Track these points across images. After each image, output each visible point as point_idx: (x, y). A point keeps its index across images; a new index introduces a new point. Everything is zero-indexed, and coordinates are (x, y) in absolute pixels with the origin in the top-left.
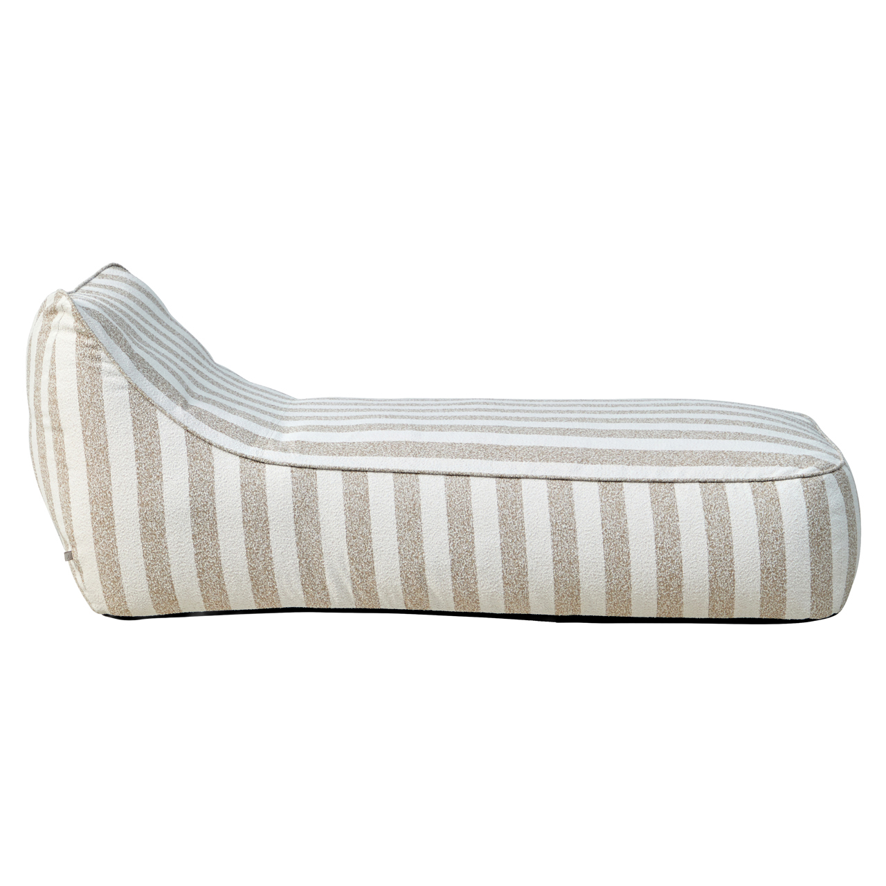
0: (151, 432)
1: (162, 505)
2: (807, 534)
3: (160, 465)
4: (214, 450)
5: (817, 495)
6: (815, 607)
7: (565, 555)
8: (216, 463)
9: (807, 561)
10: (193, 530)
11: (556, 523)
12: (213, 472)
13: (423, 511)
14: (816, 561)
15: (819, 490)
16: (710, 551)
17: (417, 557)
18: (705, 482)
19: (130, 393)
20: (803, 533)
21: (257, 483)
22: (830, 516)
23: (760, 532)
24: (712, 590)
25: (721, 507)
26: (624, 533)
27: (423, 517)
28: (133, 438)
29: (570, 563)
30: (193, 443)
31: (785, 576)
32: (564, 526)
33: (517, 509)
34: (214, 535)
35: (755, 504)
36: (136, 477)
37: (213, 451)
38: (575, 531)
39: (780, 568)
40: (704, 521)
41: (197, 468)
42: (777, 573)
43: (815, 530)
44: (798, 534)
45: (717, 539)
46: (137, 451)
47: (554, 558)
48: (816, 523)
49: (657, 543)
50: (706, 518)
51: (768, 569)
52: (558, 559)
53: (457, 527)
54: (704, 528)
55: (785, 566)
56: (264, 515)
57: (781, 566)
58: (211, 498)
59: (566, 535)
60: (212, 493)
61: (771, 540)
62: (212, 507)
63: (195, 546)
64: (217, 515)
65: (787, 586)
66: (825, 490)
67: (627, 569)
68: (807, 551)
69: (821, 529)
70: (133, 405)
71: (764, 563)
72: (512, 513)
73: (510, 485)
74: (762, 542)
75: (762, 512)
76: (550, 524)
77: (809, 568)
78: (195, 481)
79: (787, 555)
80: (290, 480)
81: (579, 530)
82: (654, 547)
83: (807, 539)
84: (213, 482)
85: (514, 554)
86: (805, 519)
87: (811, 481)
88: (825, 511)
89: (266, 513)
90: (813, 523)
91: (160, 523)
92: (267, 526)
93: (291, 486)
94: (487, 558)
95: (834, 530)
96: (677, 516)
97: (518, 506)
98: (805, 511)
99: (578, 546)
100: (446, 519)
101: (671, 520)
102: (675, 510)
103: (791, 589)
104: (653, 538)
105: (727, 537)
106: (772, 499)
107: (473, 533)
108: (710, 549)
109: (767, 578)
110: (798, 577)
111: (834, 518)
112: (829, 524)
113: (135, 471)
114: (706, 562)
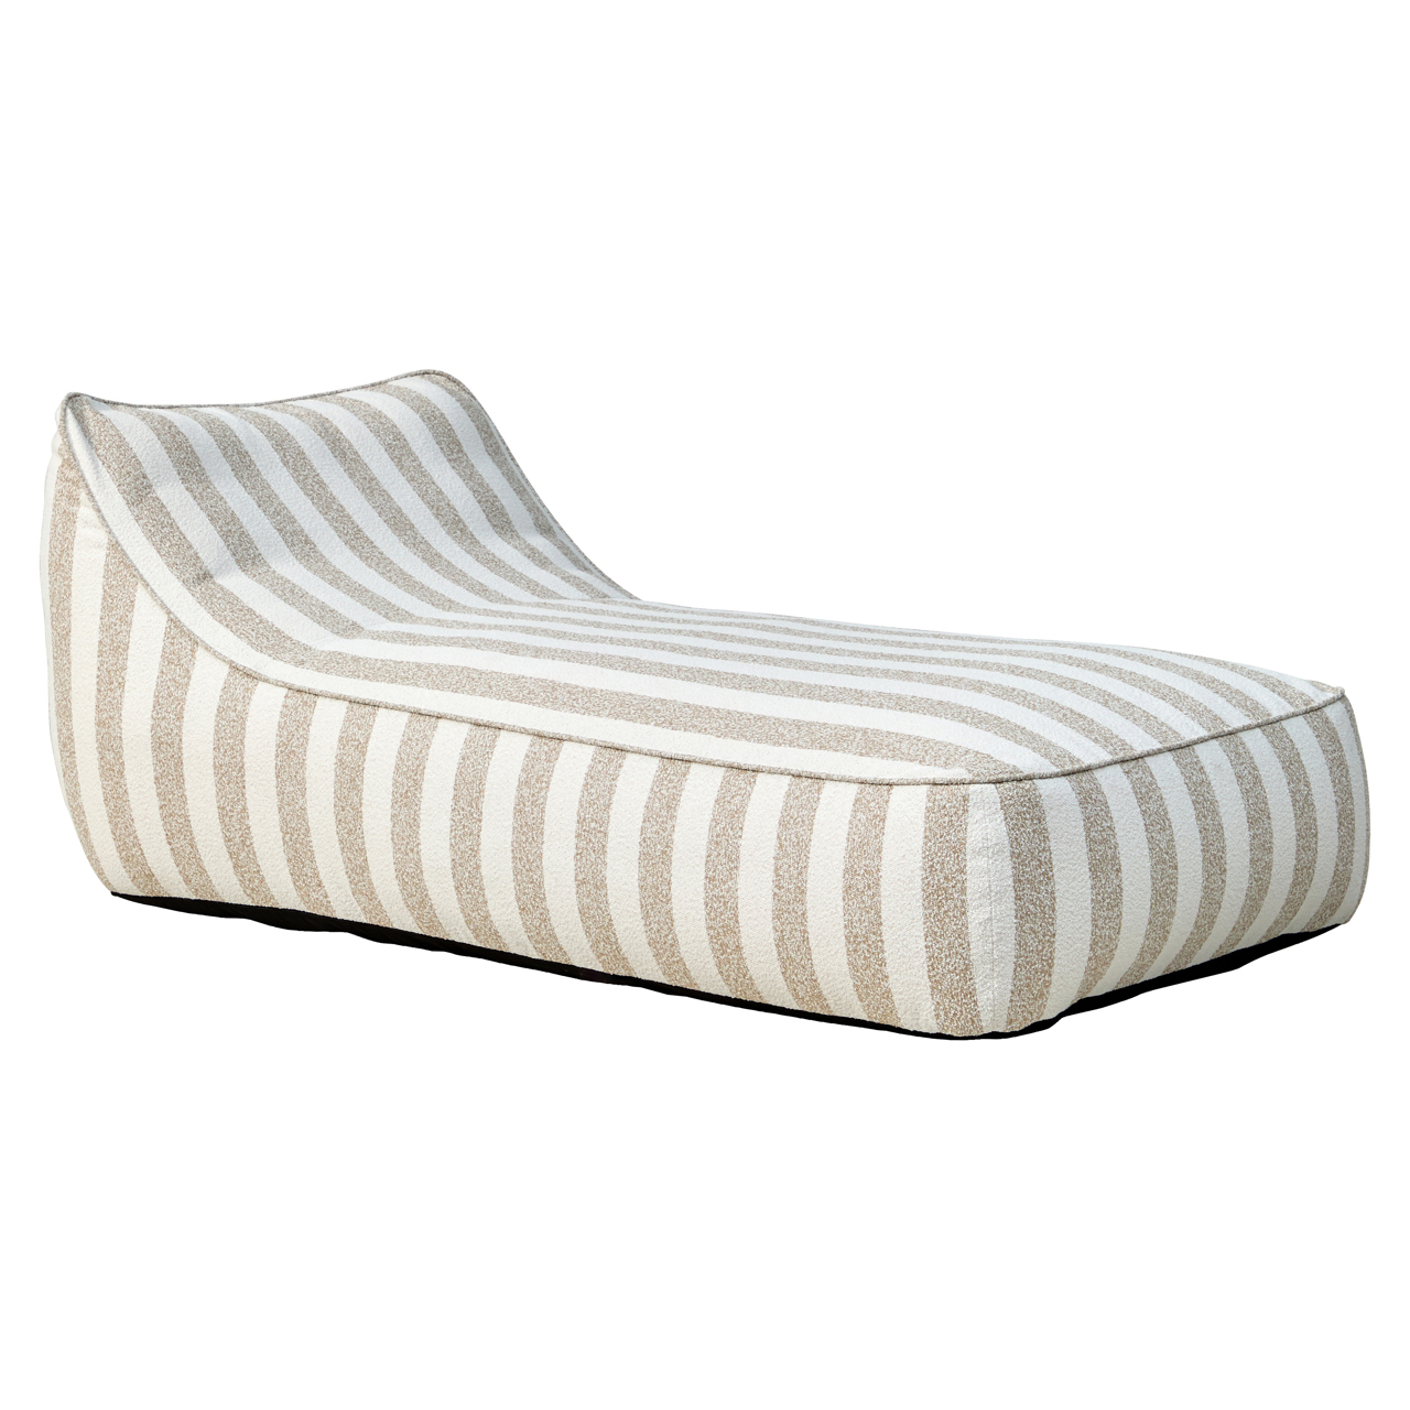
0: (122, 616)
1: (119, 727)
2: (918, 883)
3: (124, 668)
4: (200, 652)
5: (947, 819)
6: (942, 1013)
7: (590, 874)
8: (196, 673)
9: (919, 930)
10: (155, 770)
11: (584, 820)
12: (187, 684)
13: (426, 777)
14: (935, 933)
15: (954, 810)
16: (775, 894)
17: (412, 850)
18: (800, 776)
19: (108, 555)
20: (911, 882)
21: (238, 708)
22: (968, 857)
23: (846, 871)
24: (783, 961)
25: (803, 821)
26: (667, 847)
27: (425, 786)
28: (99, 622)
29: (596, 887)
30: (173, 638)
31: (883, 951)
32: (593, 825)
33: (541, 789)
34: (180, 780)
35: (850, 822)
36: (95, 680)
37: (197, 654)
38: (606, 835)
39: (873, 938)
40: (775, 842)
41: (169, 676)
42: (869, 945)
43: (933, 879)
44: (904, 882)
45: (787, 875)
46: (100, 642)
47: (577, 875)
48: (938, 867)
49: (707, 870)
50: (778, 837)
51: (856, 937)
52: (580, 878)
53: (463, 809)
54: (773, 853)
55: (880, 935)
56: (239, 758)
57: (874, 933)
58: (178, 724)
59: (593, 840)
60: (180, 717)
61: (861, 886)
62: (178, 738)
63: (159, 794)
64: (183, 751)
65: (888, 970)
66: (965, 811)
67: (668, 907)
68: (919, 913)
69: (946, 878)
70: (108, 573)
71: (849, 925)
72: (533, 795)
73: (546, 749)
74: (848, 889)
75: (856, 837)
76: (576, 819)
77: (922, 944)
78: (162, 697)
79: (883, 914)
80: (280, 709)
81: (611, 834)
82: (703, 877)
83: (919, 894)
84: (184, 700)
85: (528, 861)
86: (919, 857)
87: (944, 792)
88: (958, 850)
89: (241, 755)
90: (932, 866)
91: (119, 755)
92: (243, 776)
93: (277, 718)
94: (494, 864)
95: (975, 883)
96: (741, 828)
97: (544, 784)
98: (921, 843)
99: (607, 860)
100: (452, 792)
101: (731, 833)
102: (741, 819)
103: (895, 976)
104: (704, 860)
105: (800, 874)
106: (876, 816)
107: (480, 821)
108: (777, 891)
109: (855, 951)
110: (904, 957)
111: (974, 864)
112: (962, 871)
113: (95, 672)
114: (770, 913)
